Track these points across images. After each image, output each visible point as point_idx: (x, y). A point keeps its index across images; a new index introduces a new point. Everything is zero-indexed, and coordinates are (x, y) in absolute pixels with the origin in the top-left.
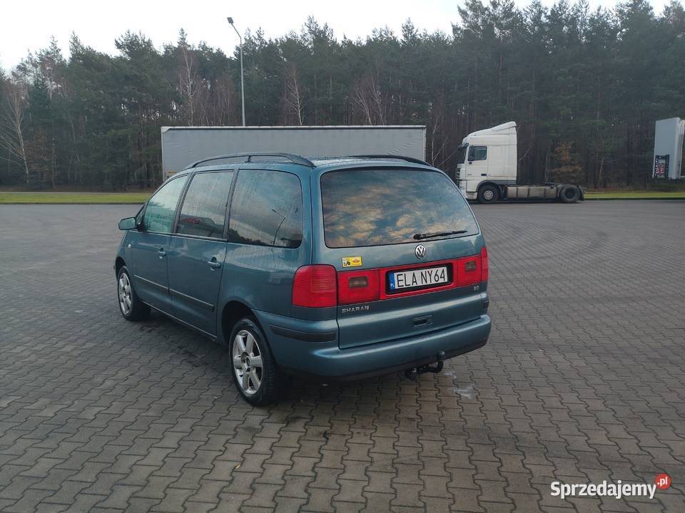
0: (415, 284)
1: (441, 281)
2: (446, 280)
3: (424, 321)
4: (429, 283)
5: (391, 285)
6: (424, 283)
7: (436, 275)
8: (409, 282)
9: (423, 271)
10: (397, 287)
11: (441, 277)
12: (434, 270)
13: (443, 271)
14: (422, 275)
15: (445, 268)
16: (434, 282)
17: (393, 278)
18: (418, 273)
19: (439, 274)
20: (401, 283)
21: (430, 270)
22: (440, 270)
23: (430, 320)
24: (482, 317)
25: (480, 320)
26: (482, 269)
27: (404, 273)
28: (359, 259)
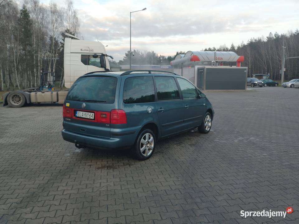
0: (82, 117)
1: (91, 118)
2: (93, 118)
3: (84, 130)
4: (87, 117)
5: (76, 115)
6: (85, 117)
8: (81, 115)
9: (86, 113)
12: (90, 113)
15: (94, 114)
16: (89, 118)
17: (77, 113)
18: (84, 113)
19: (91, 115)
20: (79, 115)
21: (88, 113)
22: (92, 114)
23: (86, 131)
24: (111, 138)
25: (109, 139)
26: (111, 118)
27: (80, 112)
28: (69, 104)
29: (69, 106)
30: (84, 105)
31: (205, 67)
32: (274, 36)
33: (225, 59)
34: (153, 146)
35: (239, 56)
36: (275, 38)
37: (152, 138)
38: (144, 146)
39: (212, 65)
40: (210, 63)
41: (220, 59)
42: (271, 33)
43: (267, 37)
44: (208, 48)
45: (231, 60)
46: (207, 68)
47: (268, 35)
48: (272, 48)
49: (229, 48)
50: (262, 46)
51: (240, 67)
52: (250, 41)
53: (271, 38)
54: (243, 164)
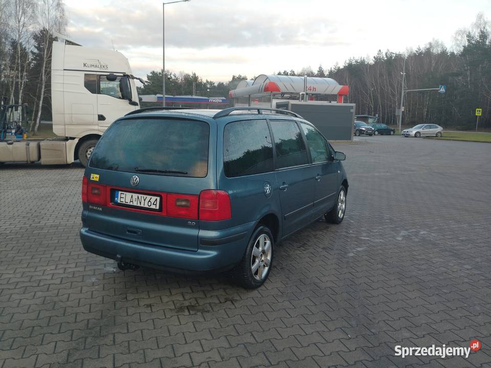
0: (131, 204)
1: (153, 207)
2: (158, 208)
3: (135, 232)
4: (142, 205)
5: (116, 199)
6: (139, 205)
7: (149, 201)
8: (128, 200)
9: (140, 196)
10: (119, 202)
11: (153, 204)
12: (149, 197)
13: (156, 200)
14: (138, 197)
15: (158, 199)
16: (146, 206)
17: (118, 195)
18: (135, 196)
19: (152, 201)
20: (122, 200)
21: (145, 196)
22: (154, 198)
23: (139, 233)
24: (199, 251)
25: (195, 252)
26: (201, 209)
27: (125, 193)
28: (98, 176)
29: (97, 180)
30: (135, 179)
31: (289, 102)
32: (385, 56)
33: (320, 90)
34: (269, 258)
35: (342, 86)
36: (386, 59)
37: (268, 242)
38: (257, 261)
39: (300, 99)
40: (294, 96)
41: (312, 88)
42: (380, 51)
43: (374, 57)
44: (283, 72)
45: (328, 92)
46: (292, 104)
47: (376, 55)
48: (381, 75)
49: (316, 72)
50: (367, 71)
51: (342, 104)
52: (348, 62)
53: (380, 59)
54: (445, 291)
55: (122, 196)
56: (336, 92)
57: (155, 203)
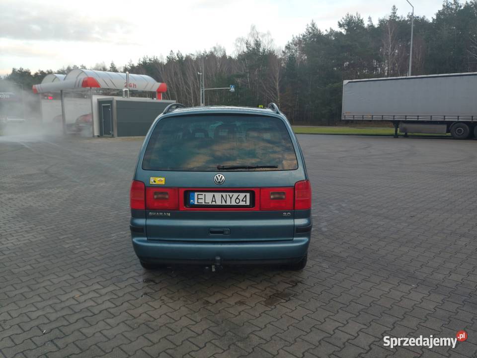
0: (214, 203)
1: (242, 203)
2: (248, 203)
3: (221, 232)
4: (228, 203)
5: (191, 201)
6: (224, 203)
7: (237, 198)
8: (209, 201)
9: (224, 194)
10: (196, 203)
11: (242, 201)
12: (236, 195)
13: (246, 196)
14: (222, 196)
15: (248, 195)
16: (233, 203)
17: (194, 196)
18: (218, 195)
19: (241, 198)
20: (200, 201)
21: (231, 194)
22: (242, 195)
23: (227, 232)
24: (295, 239)
25: (292, 241)
26: (296, 199)
27: (204, 193)
28: (163, 179)
29: (163, 183)
30: (219, 178)
31: (113, 98)
32: (177, 57)
33: (140, 87)
35: (159, 84)
36: (178, 59)
39: (124, 95)
40: (120, 93)
41: (132, 85)
42: (172, 51)
43: (167, 57)
45: (148, 89)
46: (117, 101)
47: (168, 55)
48: (176, 74)
51: (162, 101)
53: (173, 59)
55: (200, 197)
56: (155, 89)
57: (244, 200)
